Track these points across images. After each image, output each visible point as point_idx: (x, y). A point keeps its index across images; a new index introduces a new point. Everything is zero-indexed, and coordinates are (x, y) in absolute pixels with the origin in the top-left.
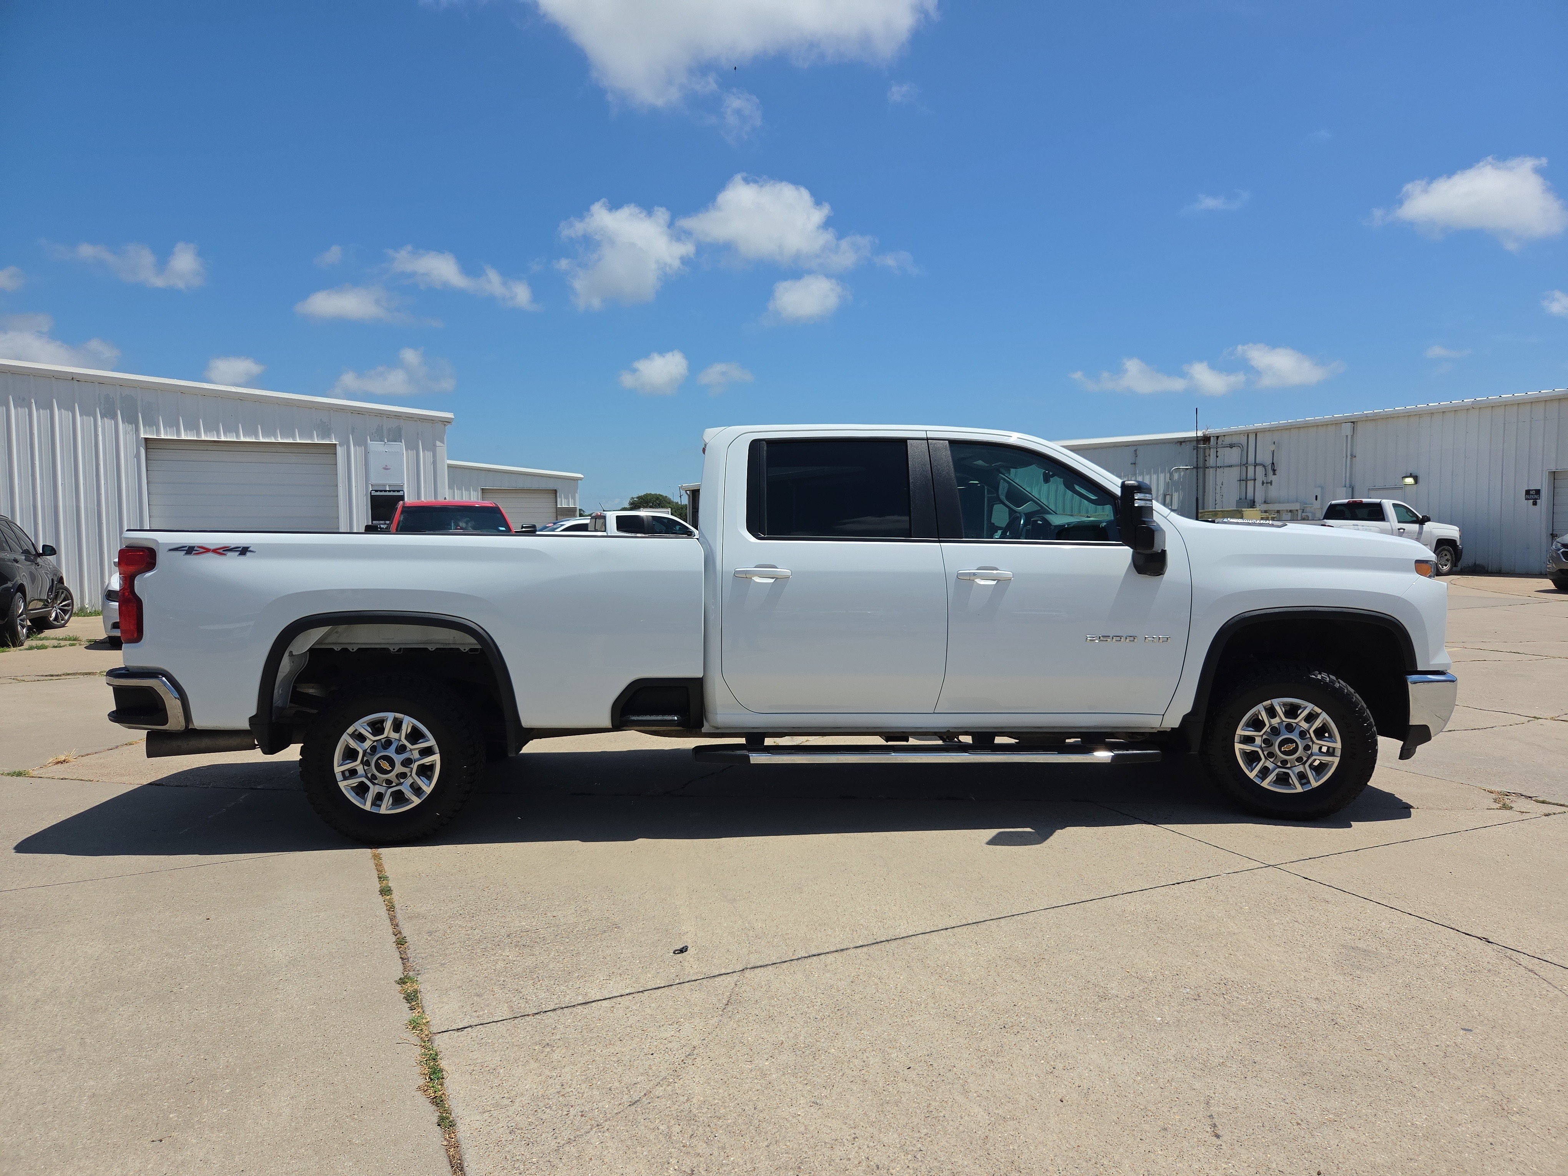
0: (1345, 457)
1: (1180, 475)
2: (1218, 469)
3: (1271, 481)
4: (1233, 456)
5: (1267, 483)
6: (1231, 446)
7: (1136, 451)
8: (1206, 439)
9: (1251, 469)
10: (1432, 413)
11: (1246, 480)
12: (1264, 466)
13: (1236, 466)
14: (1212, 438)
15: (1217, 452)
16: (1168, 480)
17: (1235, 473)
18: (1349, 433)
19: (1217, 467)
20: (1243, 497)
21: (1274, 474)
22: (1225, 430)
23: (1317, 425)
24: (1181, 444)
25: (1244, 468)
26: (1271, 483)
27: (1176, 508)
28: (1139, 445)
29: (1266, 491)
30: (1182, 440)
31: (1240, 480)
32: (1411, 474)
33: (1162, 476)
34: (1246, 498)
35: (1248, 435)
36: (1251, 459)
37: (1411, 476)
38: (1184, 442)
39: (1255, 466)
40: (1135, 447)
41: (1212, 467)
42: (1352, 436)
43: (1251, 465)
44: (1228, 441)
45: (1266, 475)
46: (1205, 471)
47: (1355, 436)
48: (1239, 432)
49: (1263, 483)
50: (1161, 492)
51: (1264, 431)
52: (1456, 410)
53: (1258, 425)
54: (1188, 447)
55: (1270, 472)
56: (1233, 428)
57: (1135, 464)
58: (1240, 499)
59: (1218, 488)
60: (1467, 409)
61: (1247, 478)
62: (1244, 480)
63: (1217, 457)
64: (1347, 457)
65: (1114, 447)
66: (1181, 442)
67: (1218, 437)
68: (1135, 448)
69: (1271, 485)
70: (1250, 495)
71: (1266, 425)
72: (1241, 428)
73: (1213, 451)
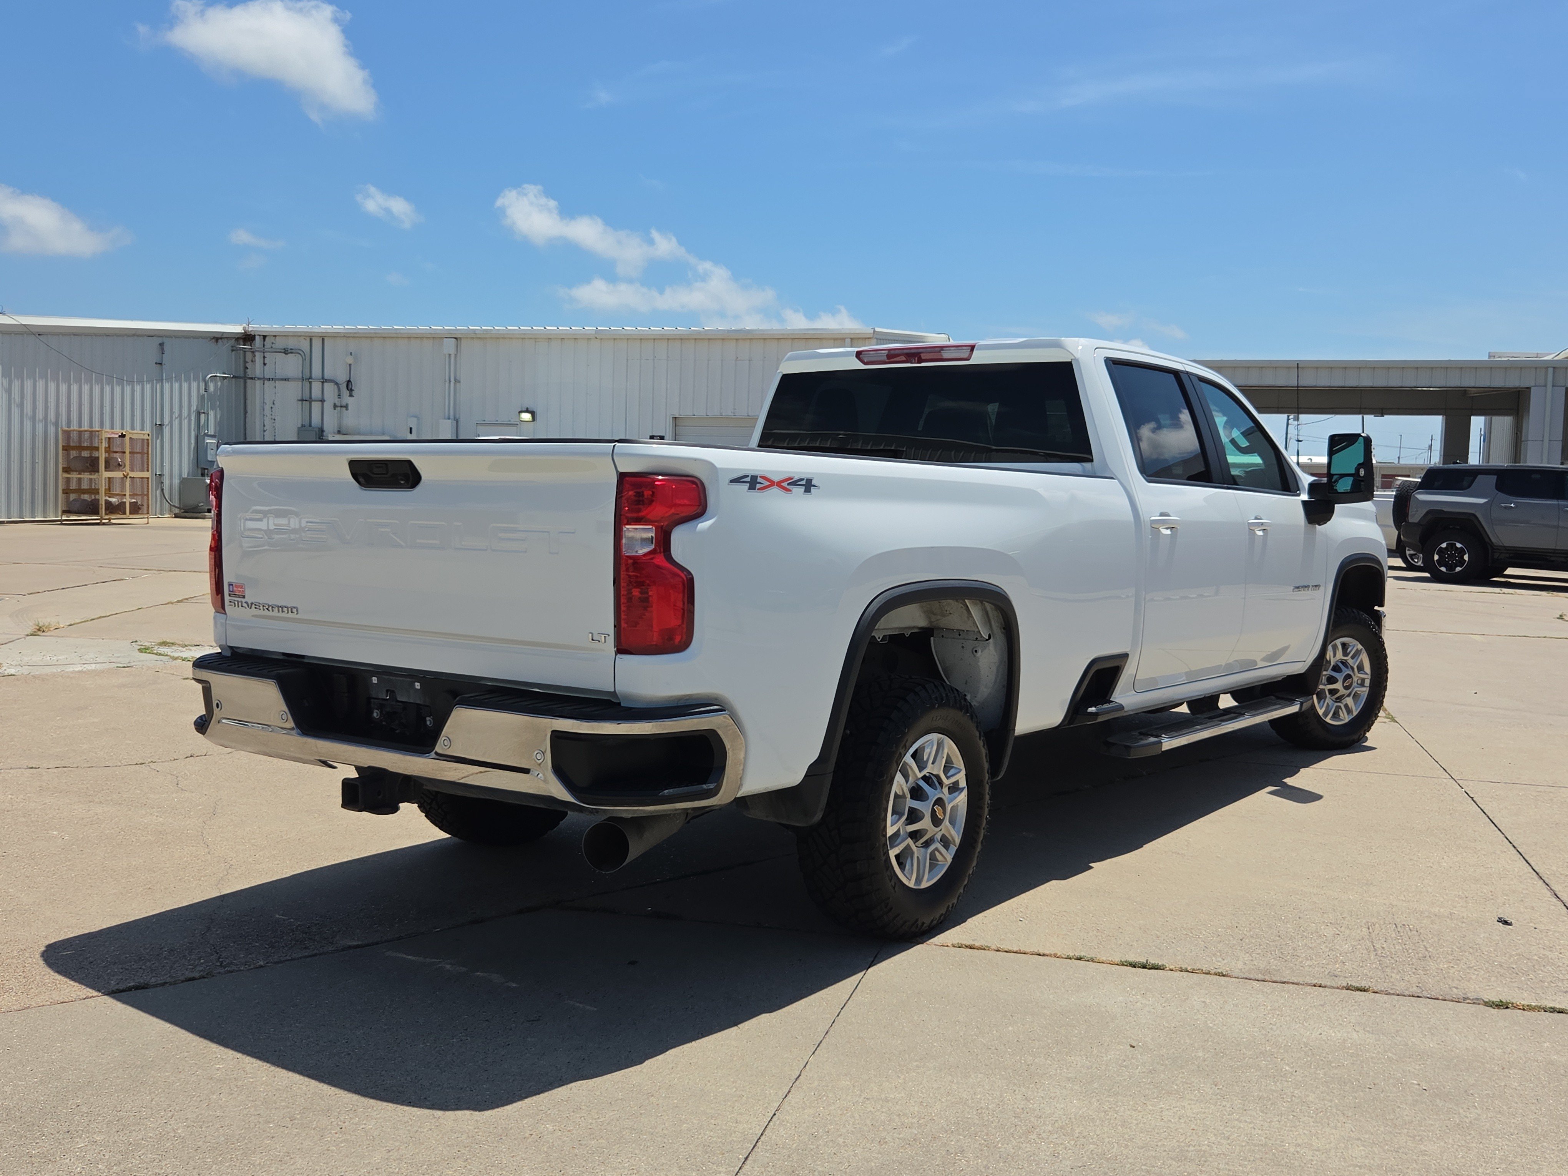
0: (448, 381)
1: (216, 386)
2: (266, 381)
3: (347, 405)
4: (291, 366)
5: (341, 407)
6: (286, 352)
7: (162, 345)
8: (248, 338)
9: (316, 387)
10: (549, 338)
11: (310, 400)
12: (337, 384)
13: (294, 379)
14: (257, 337)
15: (264, 357)
16: (202, 391)
17: (293, 390)
18: (452, 351)
19: (264, 379)
20: (307, 423)
21: (351, 395)
22: (276, 327)
23: (410, 337)
24: (217, 341)
25: (307, 384)
26: (346, 407)
27: (213, 434)
28: (167, 337)
29: (340, 418)
30: (219, 336)
31: (302, 400)
32: (527, 408)
33: (194, 385)
34: (310, 426)
35: (311, 340)
36: (316, 372)
37: (527, 411)
38: (221, 338)
39: (323, 382)
40: (162, 339)
41: (259, 379)
42: (456, 355)
43: (317, 380)
44: (280, 343)
45: (339, 395)
46: (245, 383)
47: (458, 355)
48: (299, 334)
49: (335, 406)
50: (194, 408)
51: (335, 336)
52: (576, 338)
53: (324, 328)
54: (225, 346)
55: (346, 393)
56: (289, 327)
57: (161, 364)
58: (303, 426)
59: (267, 407)
60: (588, 338)
61: (311, 397)
62: (306, 400)
63: (265, 364)
64: (450, 381)
65: (134, 335)
66: (217, 338)
67: (265, 337)
68: (160, 340)
69: (347, 409)
70: (316, 420)
71: (338, 328)
72: (302, 328)
73: (258, 356)
